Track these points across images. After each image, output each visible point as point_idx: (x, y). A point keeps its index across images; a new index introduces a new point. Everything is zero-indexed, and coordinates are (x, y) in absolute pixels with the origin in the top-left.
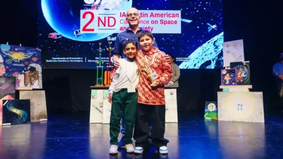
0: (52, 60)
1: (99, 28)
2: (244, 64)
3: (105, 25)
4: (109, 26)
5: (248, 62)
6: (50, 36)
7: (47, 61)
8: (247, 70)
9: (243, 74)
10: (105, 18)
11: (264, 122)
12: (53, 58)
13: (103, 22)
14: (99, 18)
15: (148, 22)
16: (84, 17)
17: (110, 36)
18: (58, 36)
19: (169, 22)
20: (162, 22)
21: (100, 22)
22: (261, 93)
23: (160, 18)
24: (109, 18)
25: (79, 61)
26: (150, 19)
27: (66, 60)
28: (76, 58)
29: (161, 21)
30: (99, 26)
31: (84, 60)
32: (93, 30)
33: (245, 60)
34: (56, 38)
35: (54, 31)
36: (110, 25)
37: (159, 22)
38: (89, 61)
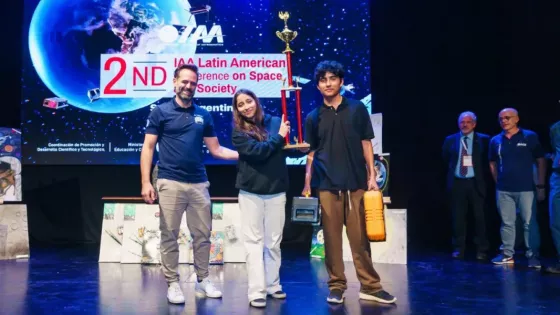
0: (48, 147)
1: (136, 88)
2: (382, 158)
3: (145, 83)
4: (153, 84)
5: (388, 154)
6: (47, 103)
7: (39, 150)
8: (384, 170)
9: (378, 176)
10: (146, 68)
11: (405, 263)
12: (50, 145)
13: (143, 77)
14: (136, 70)
15: (226, 76)
16: (107, 67)
17: (156, 103)
18: (60, 104)
19: (267, 77)
20: (254, 76)
21: (137, 76)
22: (404, 212)
23: (251, 69)
24: (153, 69)
25: (97, 150)
26: (231, 71)
27: (74, 147)
28: (91, 145)
29: (251, 74)
30: (134, 84)
31: (106, 148)
32: (123, 92)
33: (384, 152)
34: (57, 107)
35: (53, 95)
36: (156, 82)
37: (248, 75)
38: (116, 150)
